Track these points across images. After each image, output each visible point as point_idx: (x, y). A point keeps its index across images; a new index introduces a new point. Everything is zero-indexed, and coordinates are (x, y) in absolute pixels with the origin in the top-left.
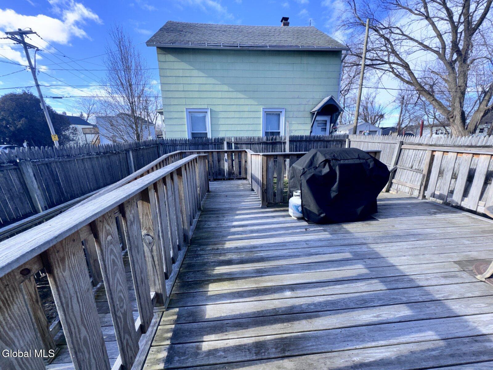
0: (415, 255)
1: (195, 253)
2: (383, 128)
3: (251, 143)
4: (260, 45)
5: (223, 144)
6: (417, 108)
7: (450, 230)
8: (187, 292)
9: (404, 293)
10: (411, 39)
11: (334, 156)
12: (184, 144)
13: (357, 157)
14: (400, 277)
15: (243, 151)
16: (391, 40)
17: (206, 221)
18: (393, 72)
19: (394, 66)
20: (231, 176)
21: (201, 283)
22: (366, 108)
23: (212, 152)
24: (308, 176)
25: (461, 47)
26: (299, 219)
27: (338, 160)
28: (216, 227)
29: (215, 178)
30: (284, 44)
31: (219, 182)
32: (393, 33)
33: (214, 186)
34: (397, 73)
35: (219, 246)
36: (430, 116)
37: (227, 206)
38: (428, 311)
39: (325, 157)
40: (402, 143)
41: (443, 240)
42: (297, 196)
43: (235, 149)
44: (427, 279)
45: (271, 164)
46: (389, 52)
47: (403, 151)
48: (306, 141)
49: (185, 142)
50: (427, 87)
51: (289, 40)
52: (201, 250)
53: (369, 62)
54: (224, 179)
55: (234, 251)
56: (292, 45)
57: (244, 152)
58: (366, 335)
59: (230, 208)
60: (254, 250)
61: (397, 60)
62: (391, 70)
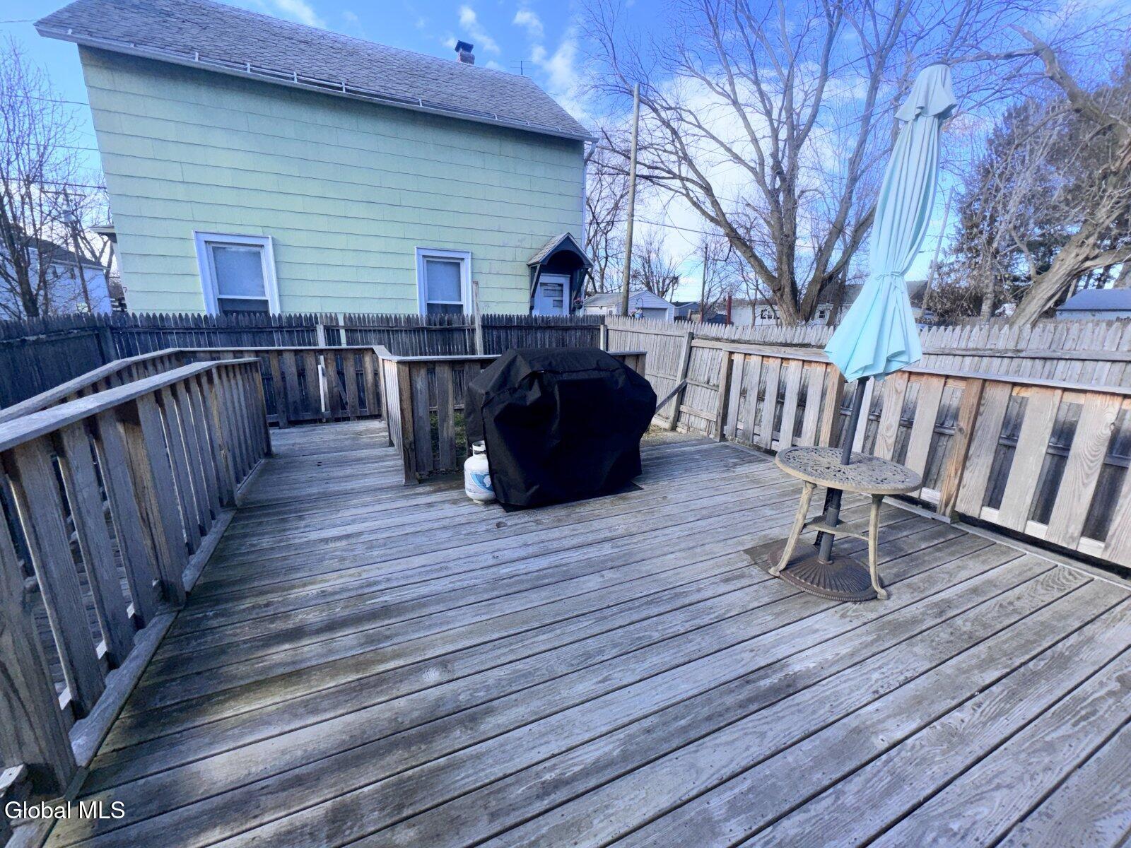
0: (689, 549)
1: (198, 625)
2: (677, 304)
3: (388, 329)
4: (401, 95)
5: (314, 330)
6: (730, 268)
7: (751, 493)
8: (151, 737)
9: (657, 624)
10: (713, 137)
11: (550, 363)
12: (194, 328)
13: (594, 366)
14: (656, 596)
15: (366, 349)
16: (681, 135)
17: (245, 536)
18: (687, 195)
19: (689, 185)
20: (340, 411)
21: (203, 703)
22: (647, 261)
23: (280, 352)
24: (498, 409)
25: (785, 169)
26: (487, 503)
27: (558, 373)
28: (272, 549)
29: (293, 419)
30: (459, 105)
31: (307, 428)
32: (683, 120)
33: (284, 440)
34: (695, 199)
35: (273, 595)
36: (751, 286)
37: (315, 490)
38: (691, 647)
39: (532, 367)
40: (692, 336)
41: (737, 514)
42: (481, 452)
43: (348, 344)
44: (699, 590)
45: (421, 383)
46: (679, 157)
47: (694, 349)
48: (519, 328)
49: (196, 324)
50: (741, 231)
51: (473, 96)
52: (216, 616)
53: (645, 172)
54: (320, 421)
55: (313, 602)
56: (477, 109)
57: (370, 353)
58: (577, 724)
59: (324, 493)
60: (366, 590)
61: (692, 175)
62: (684, 192)
